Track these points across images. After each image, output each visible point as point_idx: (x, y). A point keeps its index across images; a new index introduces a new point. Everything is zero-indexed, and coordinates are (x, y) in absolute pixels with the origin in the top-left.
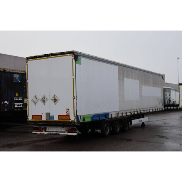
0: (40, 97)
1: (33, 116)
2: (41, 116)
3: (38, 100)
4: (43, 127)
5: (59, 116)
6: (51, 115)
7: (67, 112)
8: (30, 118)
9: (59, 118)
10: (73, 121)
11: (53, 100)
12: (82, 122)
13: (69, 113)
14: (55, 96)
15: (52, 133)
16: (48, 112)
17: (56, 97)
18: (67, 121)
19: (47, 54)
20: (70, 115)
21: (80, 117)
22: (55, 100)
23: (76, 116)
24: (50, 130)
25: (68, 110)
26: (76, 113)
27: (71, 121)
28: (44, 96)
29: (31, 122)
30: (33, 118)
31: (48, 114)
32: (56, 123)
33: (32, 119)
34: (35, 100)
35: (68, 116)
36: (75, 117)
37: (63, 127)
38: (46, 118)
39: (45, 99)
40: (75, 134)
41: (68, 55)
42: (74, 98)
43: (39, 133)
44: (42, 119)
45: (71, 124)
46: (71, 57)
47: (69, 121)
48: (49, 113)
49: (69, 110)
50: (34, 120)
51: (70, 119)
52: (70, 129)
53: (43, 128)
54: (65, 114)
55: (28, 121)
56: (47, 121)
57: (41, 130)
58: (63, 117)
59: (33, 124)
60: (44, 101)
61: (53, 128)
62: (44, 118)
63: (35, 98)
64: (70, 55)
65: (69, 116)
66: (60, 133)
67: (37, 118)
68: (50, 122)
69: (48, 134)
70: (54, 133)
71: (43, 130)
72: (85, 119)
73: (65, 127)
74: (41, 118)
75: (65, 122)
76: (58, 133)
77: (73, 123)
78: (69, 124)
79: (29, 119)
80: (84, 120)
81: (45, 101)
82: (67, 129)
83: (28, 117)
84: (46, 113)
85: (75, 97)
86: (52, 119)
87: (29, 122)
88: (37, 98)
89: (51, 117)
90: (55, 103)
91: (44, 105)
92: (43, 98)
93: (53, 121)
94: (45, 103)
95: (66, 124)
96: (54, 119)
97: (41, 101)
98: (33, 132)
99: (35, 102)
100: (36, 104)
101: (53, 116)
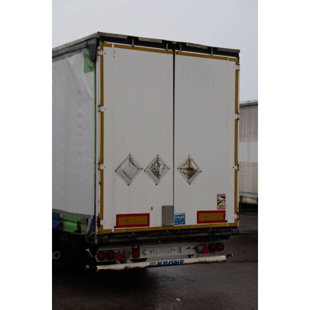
0: (145, 161)
1: (118, 216)
2: (148, 215)
3: (138, 169)
5: (199, 213)
6: (177, 211)
7: (220, 204)
9: (200, 220)
10: (234, 225)
11: (186, 171)
13: (224, 206)
14: (189, 160)
15: (162, 262)
16: (169, 203)
17: (192, 163)
18: (219, 226)
20: (226, 210)
22: (191, 172)
25: (221, 199)
27: (227, 225)
28: (158, 159)
29: (111, 235)
31: (167, 211)
33: (117, 226)
34: (126, 166)
38: (163, 221)
39: (161, 167)
44: (148, 225)
47: (224, 226)
48: (173, 207)
49: (224, 197)
50: (124, 229)
51: (226, 221)
54: (216, 209)
55: (102, 233)
56: (165, 229)
60: (157, 174)
62: (156, 222)
64: (231, 60)
65: (224, 212)
66: (186, 261)
67: (135, 223)
68: (174, 231)
69: (149, 266)
70: (169, 261)
71: (130, 256)
75: (213, 228)
77: (232, 230)
78: (224, 234)
79: (104, 228)
81: (160, 173)
82: (200, 248)
83: (102, 222)
84: (163, 207)
86: (179, 222)
88: (135, 163)
89: (178, 217)
90: (189, 179)
91: (157, 185)
92: (152, 165)
93: (184, 228)
94: (159, 179)
95: (216, 234)
96: (184, 223)
97: (147, 171)
98: (99, 267)
99: (128, 174)
100: (130, 179)
101: (182, 215)
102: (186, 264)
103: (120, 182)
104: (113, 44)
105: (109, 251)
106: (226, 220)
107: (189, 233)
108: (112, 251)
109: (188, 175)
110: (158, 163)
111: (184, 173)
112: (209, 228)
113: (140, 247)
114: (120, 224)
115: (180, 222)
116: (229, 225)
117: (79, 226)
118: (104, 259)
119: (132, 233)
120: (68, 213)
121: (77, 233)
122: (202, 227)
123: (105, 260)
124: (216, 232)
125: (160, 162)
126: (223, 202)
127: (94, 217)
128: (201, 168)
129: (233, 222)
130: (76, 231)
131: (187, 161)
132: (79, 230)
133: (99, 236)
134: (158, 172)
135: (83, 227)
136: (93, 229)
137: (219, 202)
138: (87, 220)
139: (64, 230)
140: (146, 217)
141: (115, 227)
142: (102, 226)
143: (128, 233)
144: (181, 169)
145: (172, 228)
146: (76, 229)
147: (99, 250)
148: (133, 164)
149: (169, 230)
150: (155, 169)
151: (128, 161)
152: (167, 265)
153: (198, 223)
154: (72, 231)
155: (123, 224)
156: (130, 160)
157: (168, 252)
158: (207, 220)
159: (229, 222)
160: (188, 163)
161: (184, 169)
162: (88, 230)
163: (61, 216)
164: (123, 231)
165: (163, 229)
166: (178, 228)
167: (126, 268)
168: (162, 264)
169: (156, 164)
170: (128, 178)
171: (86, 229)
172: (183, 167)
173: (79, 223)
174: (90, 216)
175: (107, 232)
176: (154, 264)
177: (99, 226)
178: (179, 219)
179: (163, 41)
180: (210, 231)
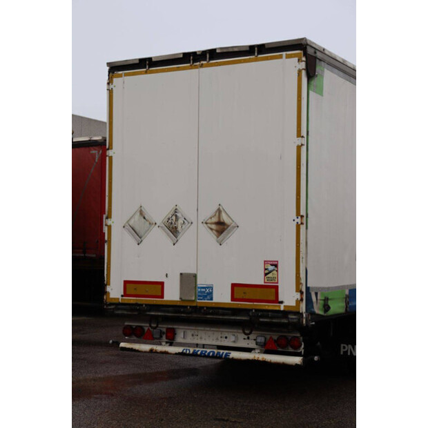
1: (126, 283)
2: (162, 284)
3: (150, 224)
4: (164, 327)
5: (234, 286)
6: (201, 282)
8: (115, 291)
9: (236, 297)
11: (214, 227)
12: (321, 313)
14: (219, 211)
15: (199, 351)
17: (223, 215)
18: (267, 308)
19: (194, 54)
20: (279, 285)
21: (316, 294)
22: (221, 227)
23: (304, 290)
24: (189, 340)
25: (271, 268)
26: (303, 281)
27: (282, 308)
28: (176, 211)
30: (128, 293)
31: (188, 280)
32: (223, 315)
33: (125, 295)
34: (137, 221)
35: (273, 290)
36: (302, 293)
37: (247, 332)
38: (181, 293)
39: (180, 221)
40: (297, 360)
41: (281, 57)
42: (299, 220)
43: (146, 347)
45: (285, 321)
46: (292, 65)
47: (277, 309)
48: (195, 276)
49: (276, 266)
50: (132, 300)
51: (282, 302)
52: (275, 338)
53: (164, 330)
55: (108, 301)
56: (184, 304)
57: (153, 339)
58: (250, 294)
59: (125, 312)
60: (174, 231)
61: (201, 334)
62: (172, 294)
63: (137, 216)
64: (288, 56)
65: (276, 288)
66: (235, 355)
68: (197, 309)
69: (182, 354)
70: (208, 351)
71: (161, 337)
72: (330, 303)
73: (257, 329)
76: (225, 352)
79: (112, 296)
80: (326, 308)
81: (179, 228)
82: (261, 340)
83: (108, 289)
84: (181, 274)
85: (302, 217)
86: (204, 297)
87: (111, 304)
88: (146, 217)
89: (202, 290)
90: (218, 237)
91: (174, 244)
92: (169, 219)
93: (210, 306)
94: (176, 238)
95: (261, 320)
96: (212, 299)
97: (162, 227)
99: (138, 231)
100: (140, 238)
101: (208, 288)
106: (280, 299)
109: (217, 231)
110: (176, 216)
112: (252, 310)
115: (206, 296)
116: (287, 309)
119: (142, 305)
124: (262, 317)
125: (178, 214)
126: (275, 272)
129: (294, 304)
131: (216, 212)
134: (176, 228)
137: (267, 272)
141: (122, 296)
142: (109, 293)
144: (206, 223)
145: (194, 304)
148: (144, 218)
149: (190, 307)
150: (172, 223)
151: (138, 214)
153: (232, 300)
155: (132, 293)
156: (141, 213)
158: (247, 297)
160: (217, 214)
161: (211, 223)
164: (132, 302)
165: (181, 304)
166: (202, 305)
168: (199, 353)
169: (174, 218)
172: (209, 221)
176: (188, 352)
178: (204, 292)
180: (251, 314)
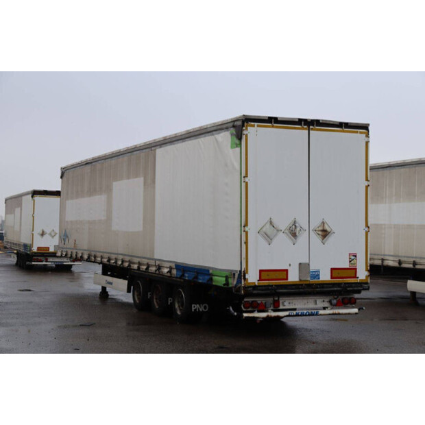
0: (283, 224)
7: (352, 262)
10: (365, 281)
13: (355, 264)
16: (305, 261)
29: (255, 287)
44: (287, 279)
54: (347, 267)
67: (275, 278)
74: (285, 277)
75: (345, 283)
77: (363, 285)
78: (356, 289)
98: (245, 315)
102: (321, 315)
103: (262, 242)
104: (256, 124)
105: (253, 301)
107: (323, 287)
108: (256, 301)
111: (319, 234)
113: (280, 299)
114: (263, 278)
117: (227, 280)
118: (248, 308)
120: (216, 269)
121: (226, 286)
122: (336, 282)
123: (250, 309)
127: (240, 271)
128: (334, 230)
130: (224, 285)
132: (227, 283)
133: (245, 288)
135: (230, 280)
136: (239, 281)
138: (234, 274)
139: (214, 283)
140: (285, 272)
143: (269, 286)
146: (225, 282)
147: (245, 300)
152: (304, 315)
154: (220, 284)
157: (305, 304)
159: (360, 278)
162: (235, 283)
163: (211, 271)
167: (268, 316)
170: (269, 238)
171: (233, 282)
173: (227, 278)
174: (237, 271)
175: (251, 285)
177: (245, 279)
179: (299, 119)
